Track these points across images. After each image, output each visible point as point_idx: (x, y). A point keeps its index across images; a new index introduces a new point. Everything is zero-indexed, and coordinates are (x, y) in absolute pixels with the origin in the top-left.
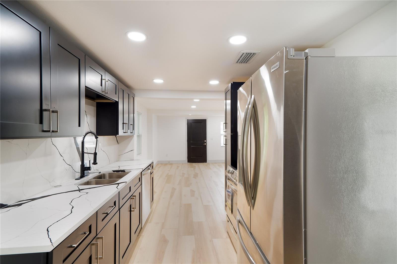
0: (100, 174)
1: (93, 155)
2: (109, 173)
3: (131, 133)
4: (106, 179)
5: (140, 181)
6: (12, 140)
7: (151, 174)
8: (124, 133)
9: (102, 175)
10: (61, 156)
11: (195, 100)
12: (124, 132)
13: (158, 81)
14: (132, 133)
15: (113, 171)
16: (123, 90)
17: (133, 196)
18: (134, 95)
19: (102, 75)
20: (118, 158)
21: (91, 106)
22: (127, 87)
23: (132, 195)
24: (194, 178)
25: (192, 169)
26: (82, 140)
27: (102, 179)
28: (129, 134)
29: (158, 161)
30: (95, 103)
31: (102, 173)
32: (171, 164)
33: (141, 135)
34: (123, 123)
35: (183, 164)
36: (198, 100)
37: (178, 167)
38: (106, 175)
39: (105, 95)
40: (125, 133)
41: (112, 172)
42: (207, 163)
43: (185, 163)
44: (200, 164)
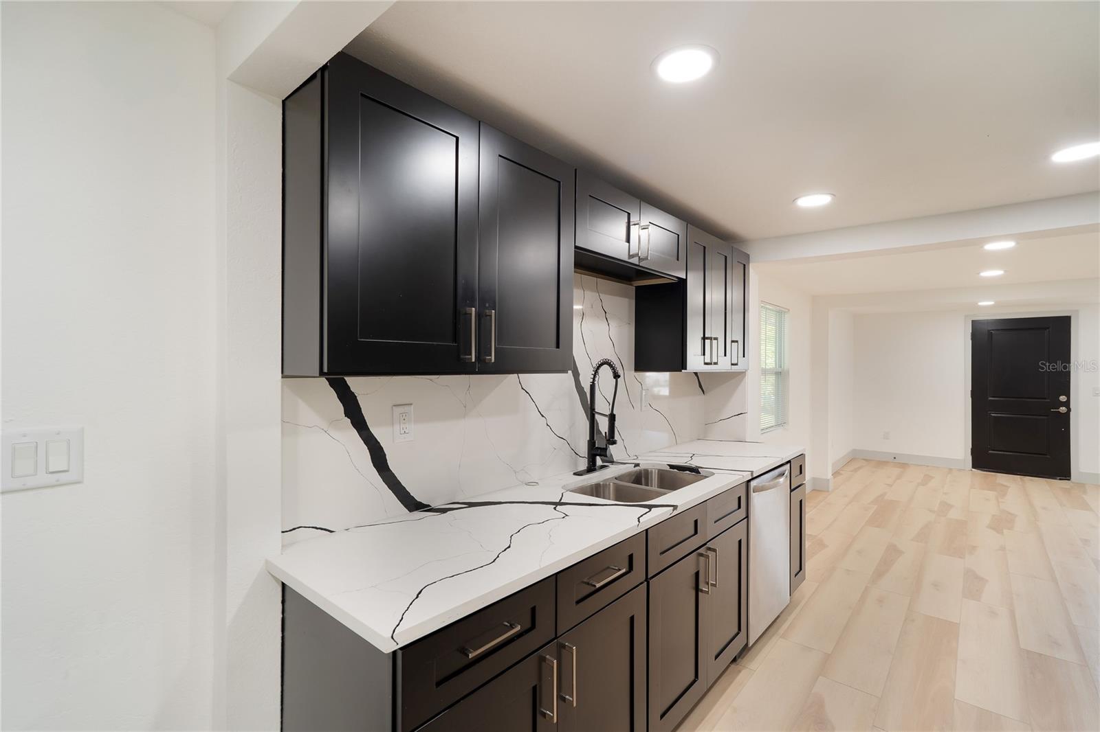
0: (637, 468)
1: (607, 419)
2: (659, 470)
3: (732, 364)
4: (652, 486)
5: (739, 507)
6: (438, 376)
7: (792, 491)
8: (706, 364)
9: (640, 472)
10: (543, 416)
11: (991, 247)
12: (708, 360)
13: (814, 201)
14: (736, 364)
15: (668, 465)
16: (705, 247)
17: (709, 549)
18: (748, 256)
19: (629, 214)
20: (704, 432)
21: (621, 296)
22: (721, 239)
23: (705, 544)
24: (993, 529)
26: (592, 380)
27: (641, 484)
28: (724, 365)
29: (854, 451)
30: (631, 290)
31: (642, 467)
32: (904, 466)
33: (788, 372)
34: (704, 338)
35: (951, 469)
36: (1008, 245)
37: (928, 478)
38: (652, 472)
39: (638, 266)
40: (711, 364)
41: (668, 468)
42: (1069, 480)
43: (960, 470)
44: (1031, 480)
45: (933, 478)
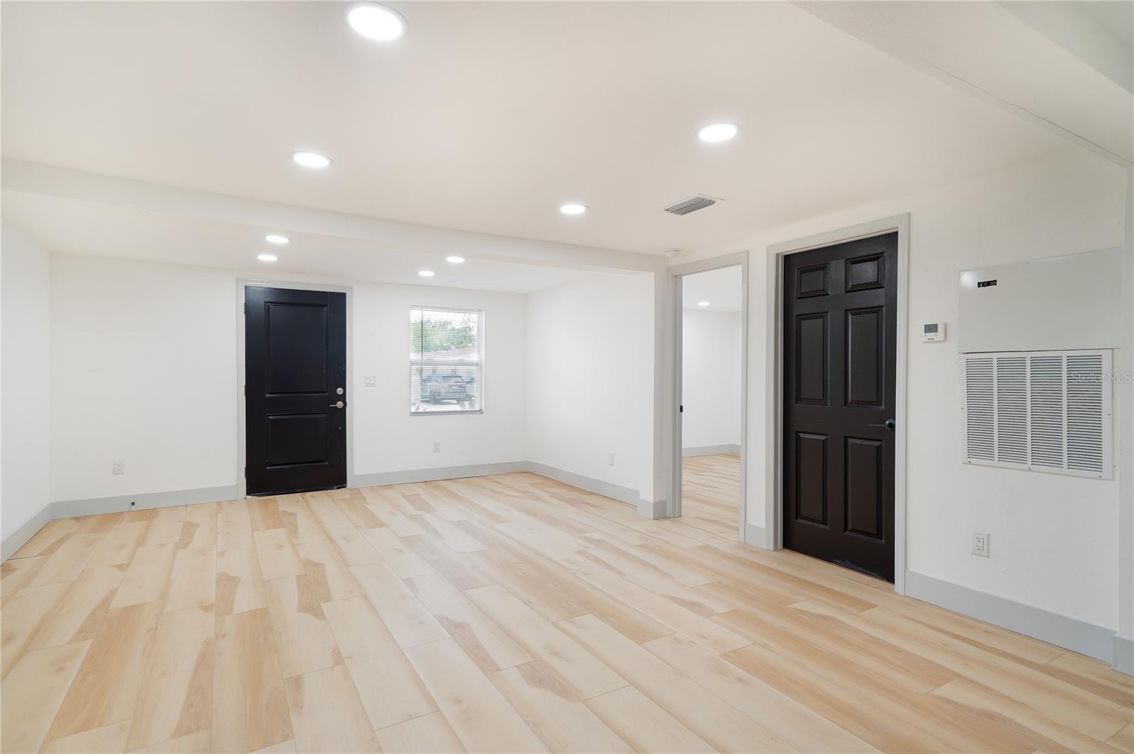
25: (280, 534)
32: (148, 514)
35: (219, 504)
37: (190, 528)
42: (345, 487)
43: (231, 502)
44: (312, 497)
45: (198, 525)
